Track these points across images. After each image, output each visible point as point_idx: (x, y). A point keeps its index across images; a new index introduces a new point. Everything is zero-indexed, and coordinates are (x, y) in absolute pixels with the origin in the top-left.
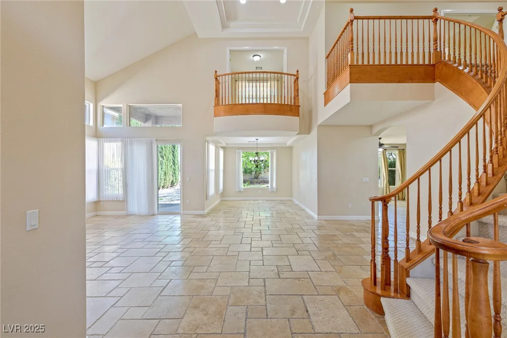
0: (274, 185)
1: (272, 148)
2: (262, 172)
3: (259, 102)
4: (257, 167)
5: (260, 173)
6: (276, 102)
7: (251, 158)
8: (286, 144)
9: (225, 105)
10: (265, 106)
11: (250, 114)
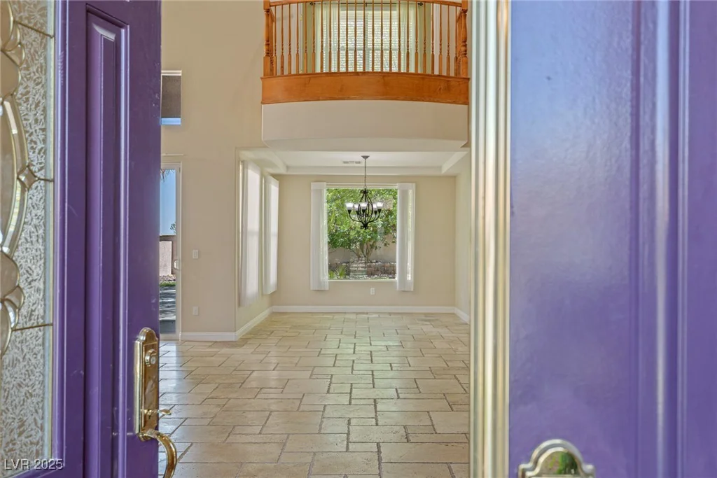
0: (409, 277)
1: (403, 179)
2: (380, 244)
3: (370, 70)
4: (365, 226)
5: (372, 246)
6: (412, 70)
7: (349, 205)
8: (440, 168)
9: (290, 75)
10: (386, 78)
11: (349, 99)
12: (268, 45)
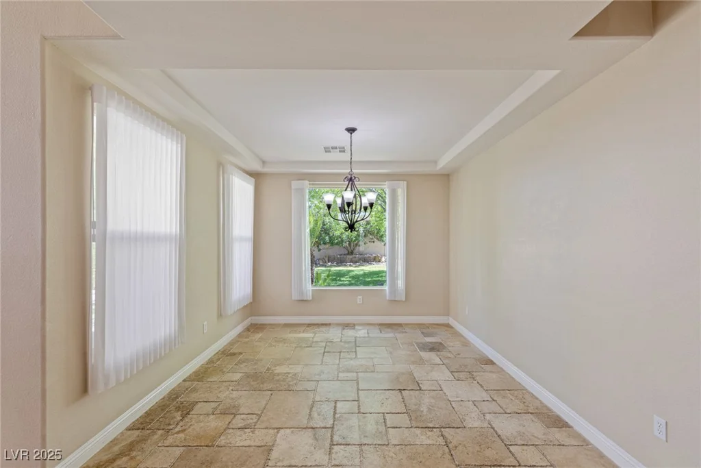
0: (401, 283)
1: (393, 177)
4: (351, 227)
5: (357, 245)
7: (329, 198)
8: (436, 162)
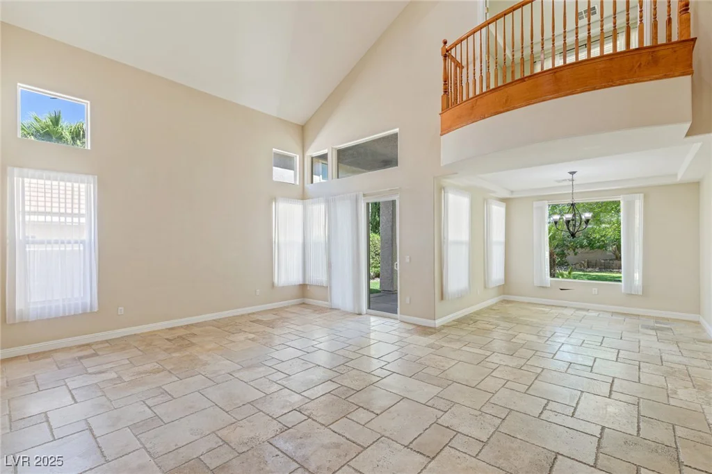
1: (630, 191)
10: (557, 74)
11: (514, 108)
12: (445, 84)
